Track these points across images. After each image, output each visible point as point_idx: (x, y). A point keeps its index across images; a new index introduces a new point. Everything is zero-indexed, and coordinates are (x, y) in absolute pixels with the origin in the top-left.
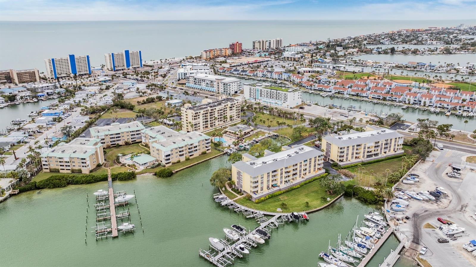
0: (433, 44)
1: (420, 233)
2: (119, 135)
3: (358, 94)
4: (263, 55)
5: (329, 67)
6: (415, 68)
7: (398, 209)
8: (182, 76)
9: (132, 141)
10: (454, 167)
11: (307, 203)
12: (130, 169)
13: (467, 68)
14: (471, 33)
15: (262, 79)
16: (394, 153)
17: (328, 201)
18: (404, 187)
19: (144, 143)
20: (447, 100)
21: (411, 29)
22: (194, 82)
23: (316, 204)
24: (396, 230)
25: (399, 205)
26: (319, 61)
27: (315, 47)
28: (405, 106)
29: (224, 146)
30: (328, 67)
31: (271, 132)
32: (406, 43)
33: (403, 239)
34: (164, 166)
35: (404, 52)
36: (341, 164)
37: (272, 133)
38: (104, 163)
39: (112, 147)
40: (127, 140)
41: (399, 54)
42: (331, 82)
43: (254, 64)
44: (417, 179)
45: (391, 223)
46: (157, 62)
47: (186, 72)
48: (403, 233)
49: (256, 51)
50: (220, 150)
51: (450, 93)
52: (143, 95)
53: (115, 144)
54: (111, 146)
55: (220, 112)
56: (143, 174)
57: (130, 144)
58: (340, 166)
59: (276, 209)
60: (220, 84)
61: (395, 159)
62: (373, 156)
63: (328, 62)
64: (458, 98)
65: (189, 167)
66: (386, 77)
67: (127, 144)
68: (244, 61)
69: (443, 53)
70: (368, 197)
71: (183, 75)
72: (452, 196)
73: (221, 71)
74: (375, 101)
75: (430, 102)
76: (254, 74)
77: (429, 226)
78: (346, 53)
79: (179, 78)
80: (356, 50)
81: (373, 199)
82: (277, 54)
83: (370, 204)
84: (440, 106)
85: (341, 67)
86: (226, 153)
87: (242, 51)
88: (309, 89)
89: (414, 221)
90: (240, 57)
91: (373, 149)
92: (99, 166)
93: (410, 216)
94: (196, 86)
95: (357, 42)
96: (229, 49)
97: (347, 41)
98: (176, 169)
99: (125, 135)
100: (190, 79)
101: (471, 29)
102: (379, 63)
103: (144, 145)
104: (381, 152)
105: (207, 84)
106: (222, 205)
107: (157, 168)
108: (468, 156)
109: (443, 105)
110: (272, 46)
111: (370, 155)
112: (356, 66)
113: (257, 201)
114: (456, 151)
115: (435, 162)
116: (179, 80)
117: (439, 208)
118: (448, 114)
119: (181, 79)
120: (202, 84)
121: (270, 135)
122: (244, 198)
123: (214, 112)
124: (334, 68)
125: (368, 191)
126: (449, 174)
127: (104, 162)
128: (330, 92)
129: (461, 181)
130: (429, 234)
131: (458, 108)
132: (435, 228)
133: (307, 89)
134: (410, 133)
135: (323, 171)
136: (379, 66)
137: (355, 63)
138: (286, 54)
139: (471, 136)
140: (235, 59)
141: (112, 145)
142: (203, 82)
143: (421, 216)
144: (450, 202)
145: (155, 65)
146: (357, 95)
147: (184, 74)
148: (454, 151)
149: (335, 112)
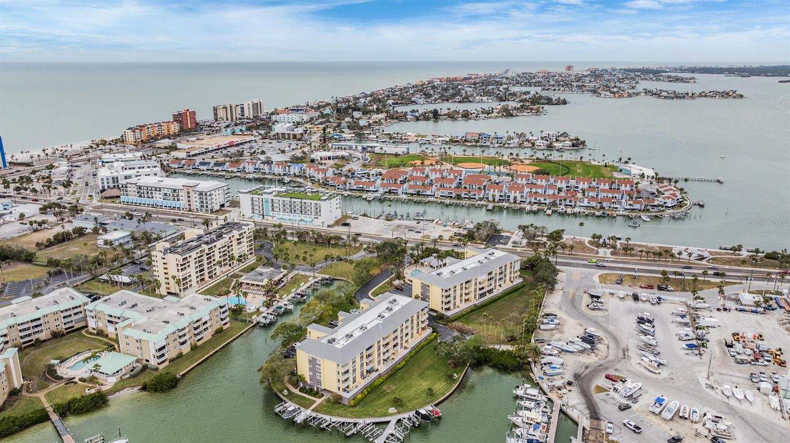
0: (484, 100)
1: (593, 402)
2: (38, 323)
3: (419, 192)
4: (237, 129)
5: (356, 147)
6: (477, 142)
7: (554, 372)
8: (108, 183)
9: (66, 329)
10: (592, 294)
11: (430, 389)
12: (88, 387)
13: (542, 138)
14: (523, 84)
15: (256, 176)
16: (511, 285)
17: (455, 380)
18: (545, 336)
19: (94, 329)
20: (539, 191)
21: (446, 78)
22: (138, 192)
23: (441, 387)
24: (563, 405)
25: (552, 366)
26: (335, 137)
27: (317, 114)
28: (490, 206)
29: (248, 311)
30: (354, 148)
31: (316, 275)
32: (448, 101)
33: (578, 418)
34: (157, 369)
35: (452, 116)
36: (449, 313)
37: (320, 276)
38: (22, 385)
39: (25, 348)
40: (54, 329)
41: (445, 119)
42: (371, 174)
43: (229, 149)
44: (556, 321)
45: (553, 396)
46: (39, 156)
47: (115, 174)
48: (574, 407)
49: (223, 124)
50: (245, 321)
51: (542, 181)
52: (39, 228)
53: (31, 341)
54: (23, 346)
55: (222, 250)
56: (119, 391)
57: (63, 335)
58: (448, 317)
59: (386, 410)
60: (192, 194)
61: (514, 294)
62: (487, 294)
63: (349, 139)
64: (552, 186)
65: (202, 362)
66: (446, 160)
67: (56, 336)
68: (211, 145)
69: (503, 115)
70: (507, 362)
71: (111, 181)
72: (607, 338)
73: (176, 166)
74: (448, 201)
75: (522, 196)
76: (239, 169)
77: (600, 389)
78: (371, 121)
79: (103, 187)
80: (382, 116)
81: (516, 364)
82: (260, 127)
83: (513, 371)
84: (535, 201)
85: (375, 147)
86: (258, 323)
87: (197, 124)
88: (341, 189)
89: (579, 385)
90: (201, 137)
91: (486, 283)
92: (14, 393)
93: (572, 380)
94: (143, 200)
95: (379, 101)
96: (175, 123)
97: (362, 100)
98: (182, 370)
99: (51, 319)
100: (129, 189)
101: (519, 76)
102: (425, 136)
103: (95, 332)
104: (495, 286)
105: (166, 194)
106: (299, 422)
107: (143, 375)
108: (599, 274)
109: (539, 200)
110: (246, 114)
111: (483, 293)
112: (393, 142)
113: (352, 403)
114: (583, 269)
115: (566, 290)
116: (103, 191)
117: (600, 360)
118: (549, 212)
119: (106, 188)
120: (154, 195)
121: (316, 280)
122: (328, 400)
123: (214, 251)
124: (364, 148)
125: (503, 352)
126: (590, 306)
127: (22, 382)
128: (376, 191)
129: (606, 313)
130: (605, 401)
131: (558, 202)
132: (608, 391)
133: (338, 189)
134: (516, 248)
135: (429, 331)
136: (427, 142)
137: (391, 139)
138: (278, 128)
139: (590, 242)
140: (192, 141)
141: (24, 343)
142: (158, 192)
143: (584, 377)
144: (608, 347)
145: (36, 161)
146: (418, 194)
147: (113, 178)
148: (580, 269)
149: (399, 226)
